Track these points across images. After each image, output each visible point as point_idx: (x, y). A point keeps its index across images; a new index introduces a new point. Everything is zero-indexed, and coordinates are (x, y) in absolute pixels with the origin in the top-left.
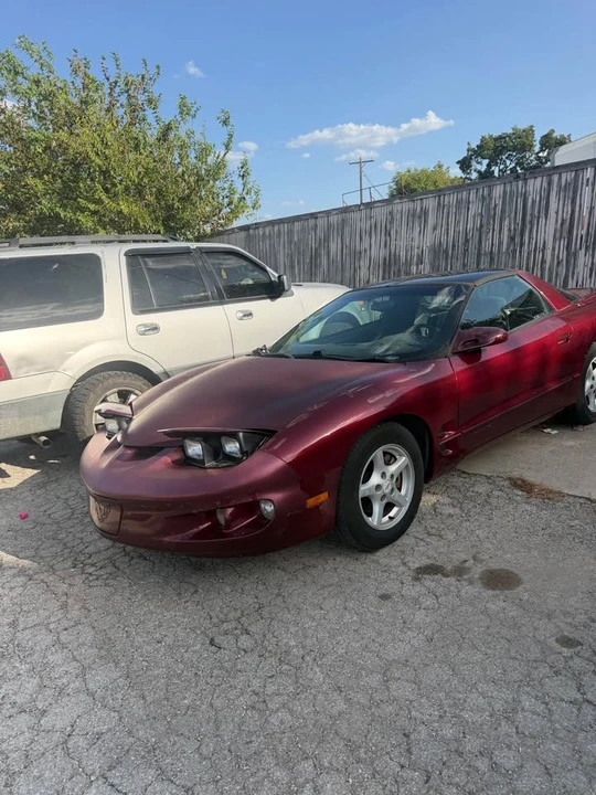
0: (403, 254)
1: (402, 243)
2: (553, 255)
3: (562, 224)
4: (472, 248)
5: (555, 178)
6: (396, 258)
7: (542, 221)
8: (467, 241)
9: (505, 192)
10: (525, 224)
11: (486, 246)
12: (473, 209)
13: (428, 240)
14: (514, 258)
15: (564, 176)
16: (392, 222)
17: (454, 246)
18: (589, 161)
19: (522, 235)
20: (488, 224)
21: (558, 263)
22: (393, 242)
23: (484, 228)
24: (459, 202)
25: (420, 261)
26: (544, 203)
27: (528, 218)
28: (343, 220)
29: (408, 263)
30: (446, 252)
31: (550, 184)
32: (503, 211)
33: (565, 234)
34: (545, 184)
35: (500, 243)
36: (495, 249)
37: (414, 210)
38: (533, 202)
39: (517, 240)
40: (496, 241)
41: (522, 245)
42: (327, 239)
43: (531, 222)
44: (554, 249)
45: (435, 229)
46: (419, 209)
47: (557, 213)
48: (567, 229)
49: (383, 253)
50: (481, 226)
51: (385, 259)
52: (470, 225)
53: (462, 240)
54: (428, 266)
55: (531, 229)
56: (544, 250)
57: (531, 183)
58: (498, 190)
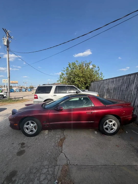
0: (110, 88)
1: (110, 86)
3: (136, 86)
7: (133, 84)
8: (119, 87)
9: (126, 78)
12: (121, 81)
13: (113, 86)
14: (126, 92)
16: (109, 83)
20: (123, 84)
21: (134, 94)
23: (122, 85)
24: (119, 80)
25: (112, 90)
26: (133, 81)
27: (130, 83)
28: (103, 82)
30: (116, 89)
31: (135, 76)
32: (126, 82)
33: (137, 88)
34: (134, 77)
38: (131, 80)
39: (127, 88)
40: (123, 88)
41: (128, 89)
42: (101, 84)
43: (130, 85)
44: (134, 91)
45: (115, 84)
46: (113, 81)
47: (136, 83)
49: (107, 88)
52: (120, 84)
53: (118, 87)
54: (113, 91)
55: (130, 86)
56: (132, 91)
57: (131, 76)
58: (125, 78)
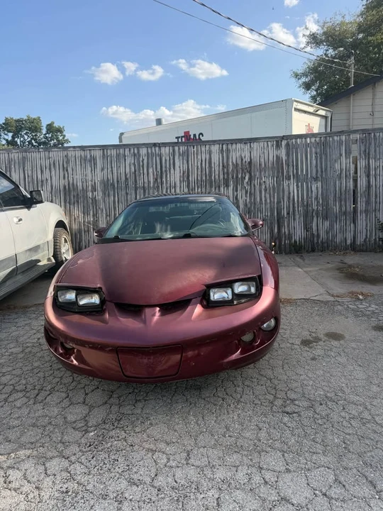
0: (80, 184)
1: (78, 177)
3: (183, 174)
4: (131, 183)
5: (176, 148)
6: (75, 188)
7: (172, 171)
8: (126, 179)
9: (148, 153)
10: (162, 173)
11: (140, 183)
12: (129, 160)
13: (99, 176)
14: (158, 190)
15: (181, 148)
16: (68, 162)
17: (118, 182)
19: (161, 178)
20: (140, 170)
22: (70, 176)
23: (137, 174)
24: (118, 155)
25: (94, 189)
26: (172, 162)
27: (164, 169)
28: (24, 158)
29: (85, 191)
30: (113, 185)
31: (174, 151)
32: (148, 163)
33: (185, 179)
34: (171, 151)
35: (149, 182)
36: (146, 185)
37: (86, 157)
38: (166, 160)
39: (159, 180)
40: (146, 180)
41: (162, 183)
43: (166, 171)
44: (180, 187)
45: (103, 169)
46: (89, 157)
47: (180, 167)
48: (186, 176)
49: (62, 182)
50: (135, 171)
51: (65, 187)
52: (128, 170)
53: (123, 178)
54: (101, 194)
55: (166, 176)
56: (175, 187)
57: (163, 149)
58: (143, 151)
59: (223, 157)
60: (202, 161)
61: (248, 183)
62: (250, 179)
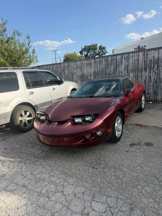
0: (86, 74)
1: (85, 71)
2: (124, 74)
3: (126, 67)
4: (104, 72)
5: (123, 56)
6: (84, 75)
7: (121, 66)
8: (102, 71)
9: (111, 59)
10: (117, 67)
11: (107, 72)
12: (104, 63)
13: (92, 70)
14: (115, 74)
15: (125, 55)
16: (82, 66)
17: (99, 72)
18: (131, 52)
19: (116, 69)
20: (108, 66)
22: (83, 71)
23: (107, 68)
24: (100, 61)
25: (91, 76)
26: (121, 62)
27: (117, 65)
28: (69, 65)
29: (87, 76)
30: (97, 73)
31: (122, 57)
32: (111, 63)
33: (127, 69)
34: (121, 57)
35: (111, 71)
36: (110, 73)
37: (88, 63)
38: (118, 61)
39: (115, 70)
40: (110, 71)
41: (116, 71)
42: (64, 70)
43: (118, 66)
44: (124, 72)
45: (94, 67)
46: (89, 63)
47: (124, 64)
48: (127, 67)
49: (80, 73)
50: (106, 67)
51: (81, 75)
52: (103, 67)
53: (101, 70)
54: (93, 77)
55: (118, 68)
56: (122, 73)
57: (118, 56)
58: (110, 58)
59: (144, 58)
60: (134, 60)
61: (156, 69)
62: (158, 67)
